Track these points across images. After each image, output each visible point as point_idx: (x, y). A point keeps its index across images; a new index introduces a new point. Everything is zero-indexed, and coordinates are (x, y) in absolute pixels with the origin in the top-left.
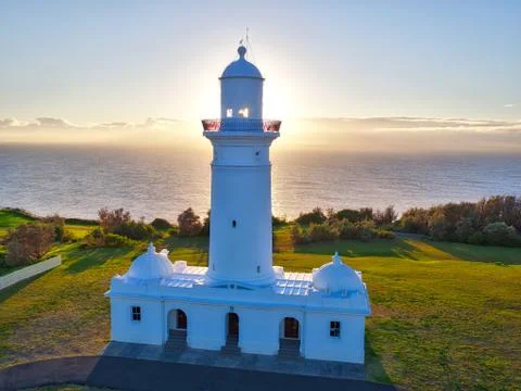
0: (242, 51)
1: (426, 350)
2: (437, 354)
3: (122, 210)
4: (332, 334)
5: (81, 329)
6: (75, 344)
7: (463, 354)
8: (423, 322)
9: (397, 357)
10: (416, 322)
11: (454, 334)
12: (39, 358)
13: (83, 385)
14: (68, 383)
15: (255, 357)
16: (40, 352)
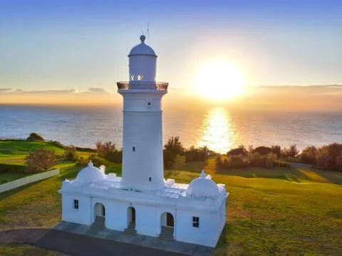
0: (143, 38)
1: (264, 242)
2: (271, 246)
3: (110, 143)
4: (194, 225)
5: (49, 212)
6: (41, 221)
7: (290, 247)
8: (272, 223)
9: (241, 245)
10: (267, 223)
11: (291, 233)
12: (17, 228)
13: (32, 245)
14: (25, 243)
15: (144, 238)
16: (19, 225)
